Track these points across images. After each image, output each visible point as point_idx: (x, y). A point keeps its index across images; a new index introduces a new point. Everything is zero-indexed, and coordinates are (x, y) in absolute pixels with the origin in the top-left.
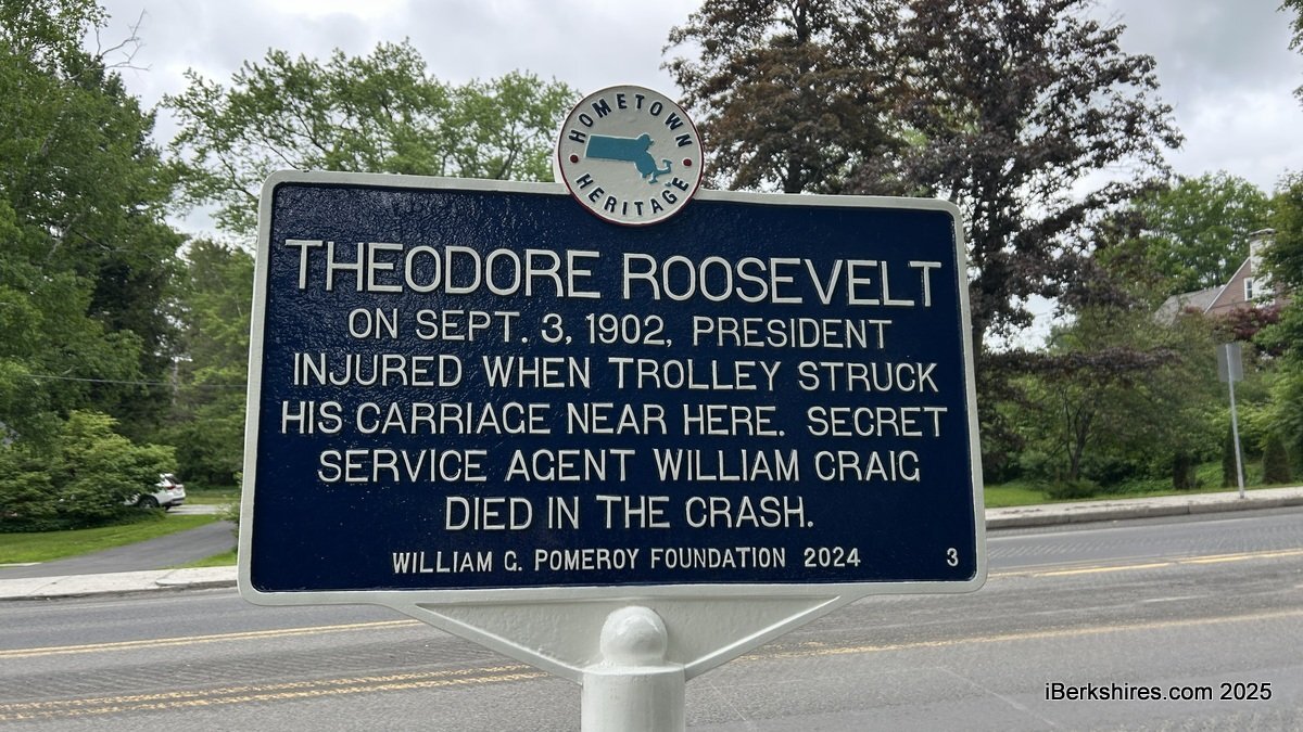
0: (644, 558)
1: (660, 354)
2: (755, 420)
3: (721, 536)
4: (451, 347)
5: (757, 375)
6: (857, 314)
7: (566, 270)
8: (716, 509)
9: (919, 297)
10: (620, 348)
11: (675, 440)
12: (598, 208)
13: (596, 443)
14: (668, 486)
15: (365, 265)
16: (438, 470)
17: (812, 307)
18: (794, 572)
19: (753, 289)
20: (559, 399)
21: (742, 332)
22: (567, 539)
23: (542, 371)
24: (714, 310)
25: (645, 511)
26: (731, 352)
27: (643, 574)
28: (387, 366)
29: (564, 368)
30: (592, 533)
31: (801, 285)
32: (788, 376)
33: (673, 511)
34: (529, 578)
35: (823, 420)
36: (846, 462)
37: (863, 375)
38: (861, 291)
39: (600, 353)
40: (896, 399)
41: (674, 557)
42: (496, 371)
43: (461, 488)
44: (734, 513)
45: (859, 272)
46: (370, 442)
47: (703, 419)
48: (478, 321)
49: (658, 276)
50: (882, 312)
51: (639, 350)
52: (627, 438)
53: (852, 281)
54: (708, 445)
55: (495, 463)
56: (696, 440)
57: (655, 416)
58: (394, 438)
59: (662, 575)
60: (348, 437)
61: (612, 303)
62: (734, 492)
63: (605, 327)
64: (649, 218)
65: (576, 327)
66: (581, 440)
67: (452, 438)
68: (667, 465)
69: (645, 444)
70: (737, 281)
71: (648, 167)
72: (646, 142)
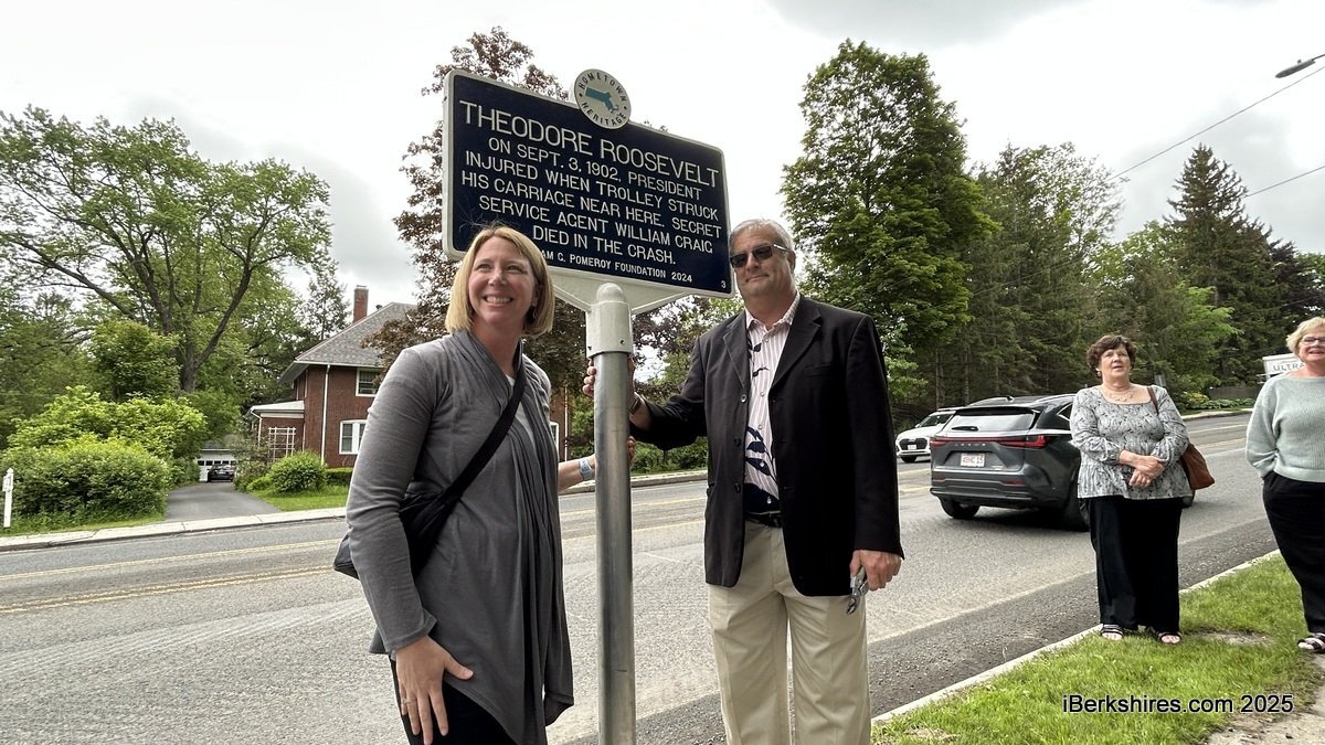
0: (612, 265)
1: (617, 185)
2: (654, 218)
3: (640, 261)
4: (533, 163)
5: (653, 201)
6: (690, 184)
7: (579, 141)
8: (639, 251)
9: (710, 182)
10: (600, 178)
11: (623, 220)
12: (591, 117)
13: (594, 215)
14: (621, 238)
15: (496, 119)
16: (530, 213)
17: (672, 178)
18: (668, 280)
19: (652, 166)
20: (578, 194)
21: (648, 182)
22: (581, 252)
23: (570, 180)
24: (638, 171)
25: (613, 246)
26: (643, 190)
27: (611, 271)
28: (505, 165)
29: (578, 181)
30: (591, 252)
31: (669, 168)
32: (664, 203)
33: (623, 248)
34: (567, 265)
35: (678, 223)
36: (686, 242)
37: (692, 209)
38: (690, 176)
39: (593, 179)
40: (703, 220)
41: (624, 267)
42: (551, 177)
43: (538, 222)
44: (646, 253)
45: (690, 168)
46: (503, 196)
47: (634, 214)
48: (542, 155)
49: (615, 151)
50: (697, 185)
51: (608, 181)
52: (604, 216)
53: (687, 171)
54: (637, 225)
55: (553, 214)
56: (630, 222)
57: (613, 209)
58: (510, 196)
59: (619, 273)
60: (491, 192)
61: (596, 158)
62: (647, 245)
63: (595, 169)
64: (610, 126)
65: (583, 165)
66: (586, 212)
67: (533, 201)
68: (621, 229)
69: (612, 219)
70: (645, 161)
71: (610, 106)
72: (608, 95)
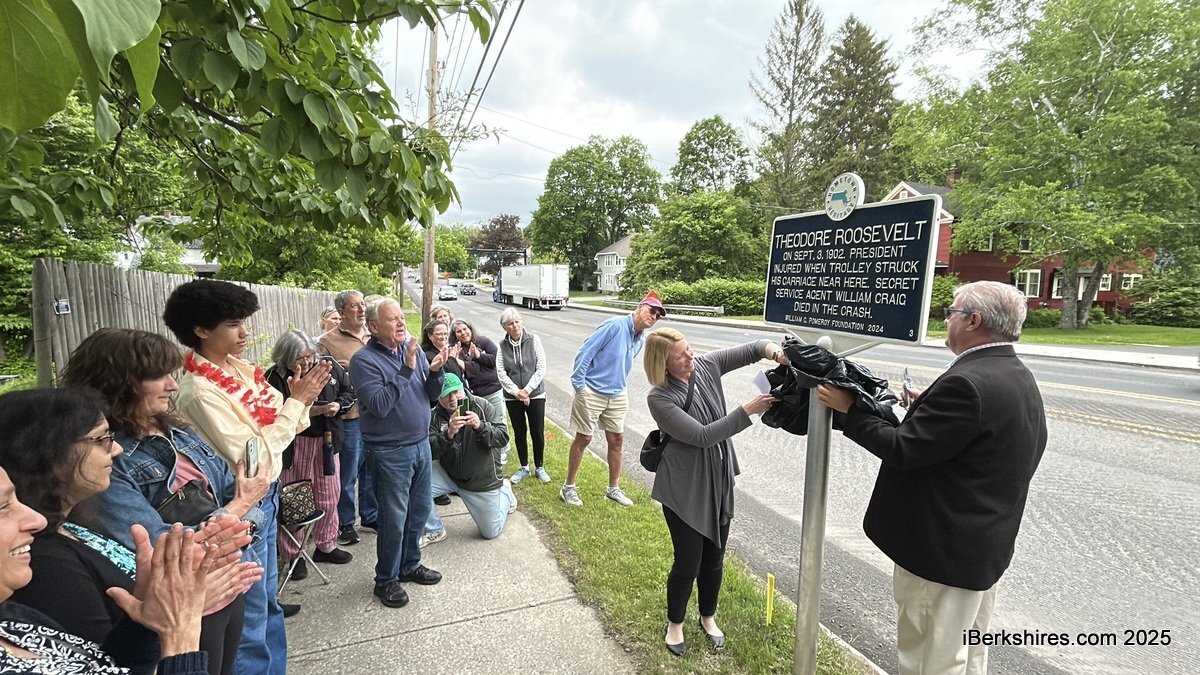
0: (831, 323)
1: (842, 261)
2: (862, 282)
3: (849, 319)
4: (800, 262)
5: (865, 267)
6: (896, 244)
7: (821, 236)
8: (849, 310)
9: (916, 235)
10: (833, 260)
11: (841, 288)
12: (832, 216)
13: (824, 289)
14: (838, 302)
15: (788, 241)
16: (795, 295)
17: (882, 243)
18: (865, 332)
20: (818, 276)
21: (862, 253)
22: (816, 316)
23: (816, 268)
24: (857, 246)
25: (832, 309)
26: (859, 260)
27: (830, 327)
28: (789, 267)
30: (821, 314)
31: (881, 236)
32: (873, 267)
33: (838, 310)
34: (808, 325)
35: (880, 283)
36: (884, 297)
37: (894, 266)
38: (898, 236)
39: (828, 262)
40: (903, 275)
41: (837, 323)
42: (807, 268)
43: (798, 300)
44: (853, 312)
45: (899, 228)
46: (785, 287)
47: (848, 282)
48: (805, 254)
49: (844, 236)
50: (903, 243)
51: (837, 261)
52: (831, 288)
53: (896, 232)
55: (805, 294)
56: (847, 289)
57: (836, 281)
59: (834, 328)
60: (781, 286)
61: (832, 247)
62: (853, 305)
63: (831, 254)
64: (843, 217)
65: (824, 254)
67: (798, 286)
68: (839, 296)
69: (835, 289)
70: (864, 236)
71: (845, 201)
72: (846, 192)
